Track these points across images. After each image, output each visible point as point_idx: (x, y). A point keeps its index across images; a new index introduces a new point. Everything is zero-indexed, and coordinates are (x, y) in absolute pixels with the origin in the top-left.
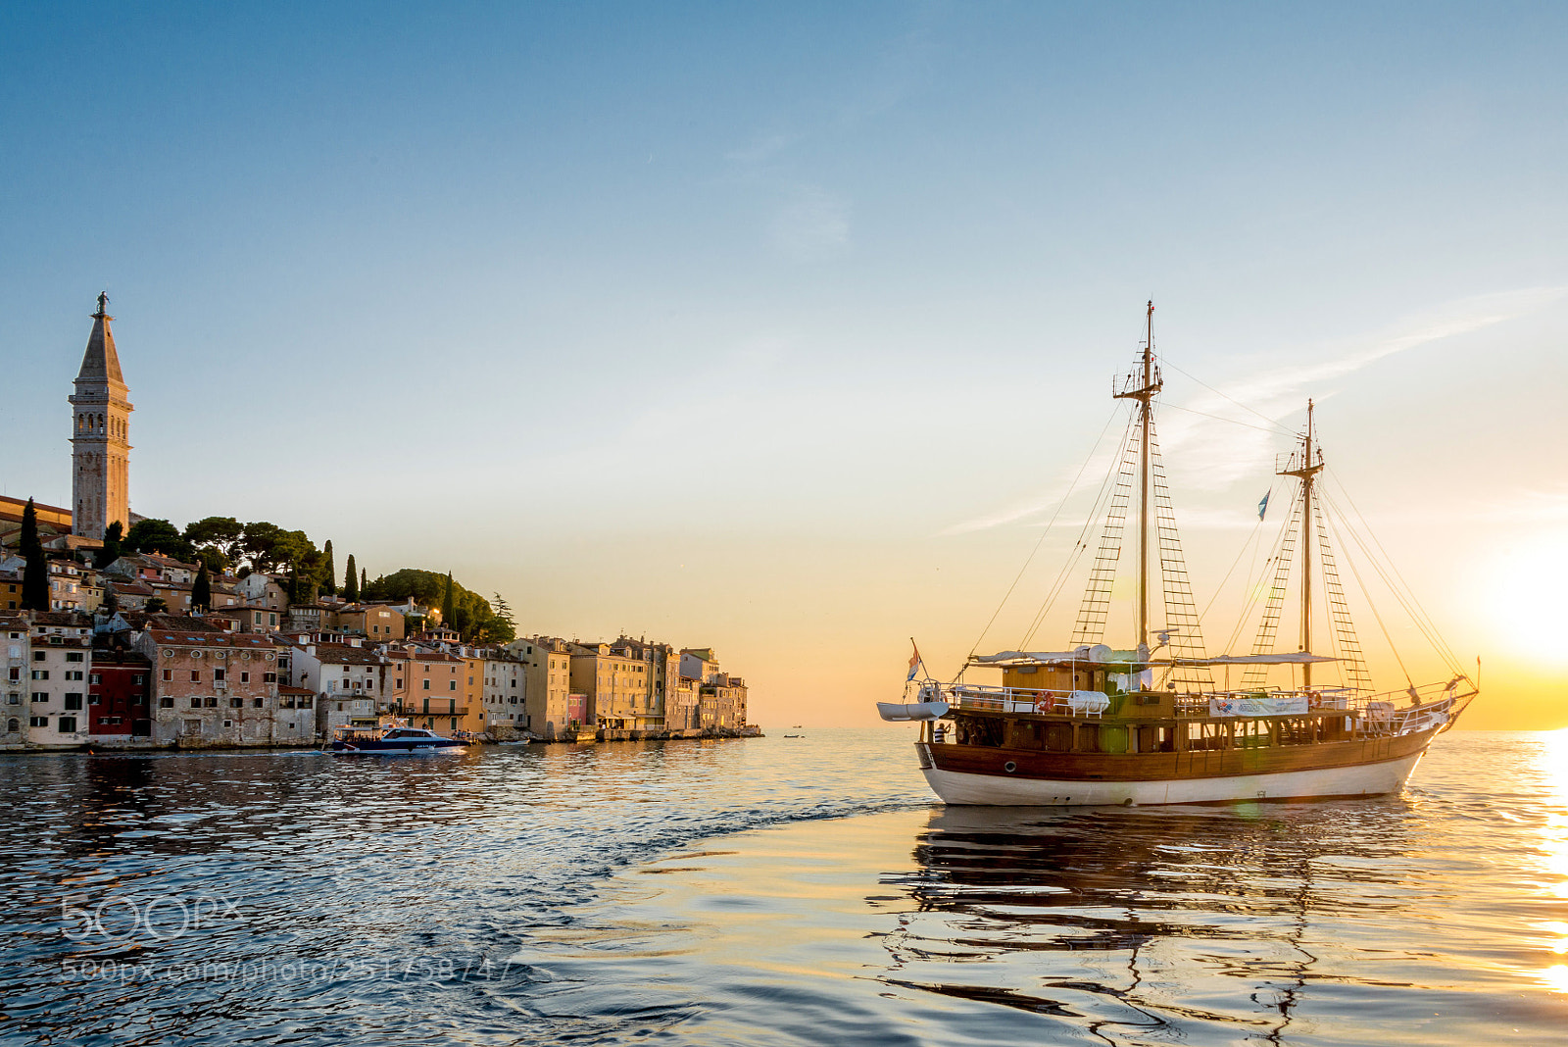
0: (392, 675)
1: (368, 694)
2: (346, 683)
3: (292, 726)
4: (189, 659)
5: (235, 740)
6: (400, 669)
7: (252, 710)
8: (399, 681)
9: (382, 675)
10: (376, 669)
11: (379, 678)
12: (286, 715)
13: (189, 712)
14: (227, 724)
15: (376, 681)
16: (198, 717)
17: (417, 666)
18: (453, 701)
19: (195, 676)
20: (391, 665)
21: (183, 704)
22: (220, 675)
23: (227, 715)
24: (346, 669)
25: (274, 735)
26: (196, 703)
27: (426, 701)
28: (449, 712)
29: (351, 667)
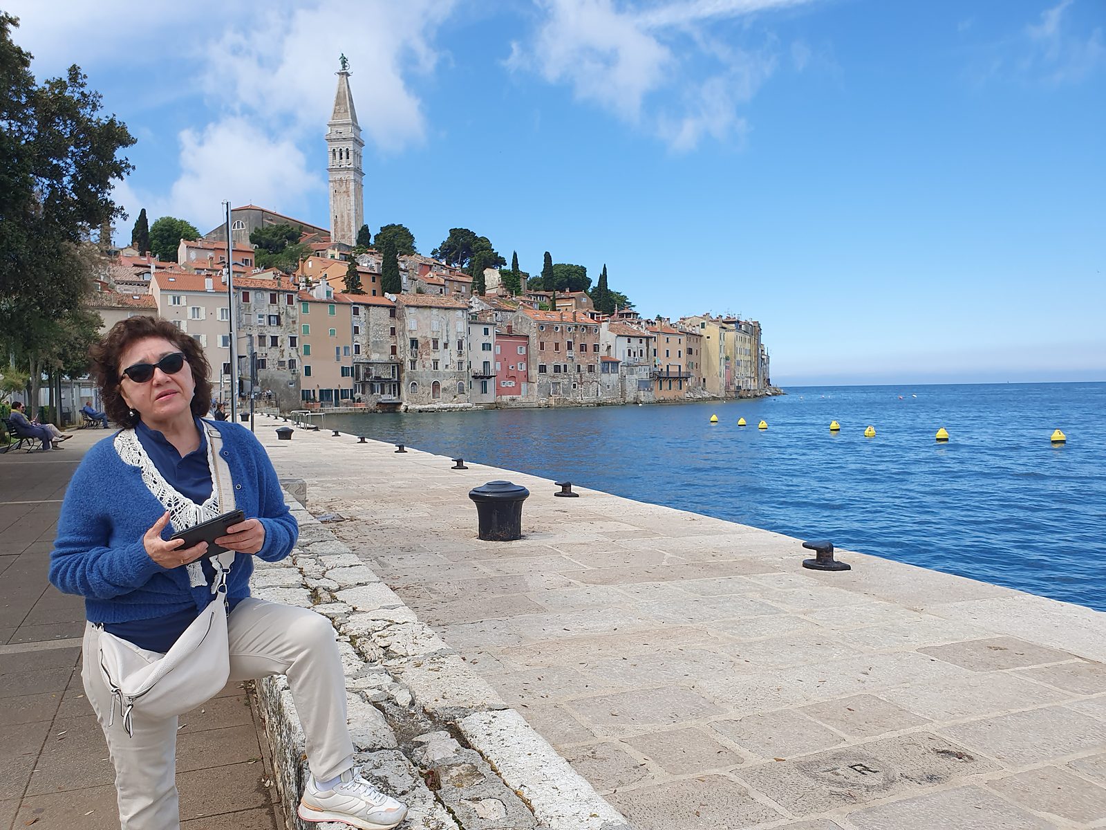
0: (653, 346)
1: (642, 361)
2: (629, 351)
3: (608, 386)
4: (553, 333)
5: (579, 399)
6: (655, 340)
7: (587, 374)
8: (655, 350)
9: (648, 346)
10: (644, 341)
11: (646, 348)
12: (605, 377)
13: (554, 377)
14: (575, 385)
15: (644, 352)
16: (559, 380)
17: (662, 338)
18: (680, 366)
19: (557, 345)
20: (652, 338)
21: (550, 369)
22: (570, 348)
23: (574, 379)
24: (629, 341)
25: (600, 394)
26: (557, 369)
27: (668, 366)
28: (678, 376)
29: (632, 339)
